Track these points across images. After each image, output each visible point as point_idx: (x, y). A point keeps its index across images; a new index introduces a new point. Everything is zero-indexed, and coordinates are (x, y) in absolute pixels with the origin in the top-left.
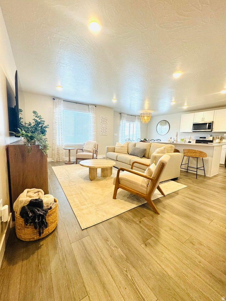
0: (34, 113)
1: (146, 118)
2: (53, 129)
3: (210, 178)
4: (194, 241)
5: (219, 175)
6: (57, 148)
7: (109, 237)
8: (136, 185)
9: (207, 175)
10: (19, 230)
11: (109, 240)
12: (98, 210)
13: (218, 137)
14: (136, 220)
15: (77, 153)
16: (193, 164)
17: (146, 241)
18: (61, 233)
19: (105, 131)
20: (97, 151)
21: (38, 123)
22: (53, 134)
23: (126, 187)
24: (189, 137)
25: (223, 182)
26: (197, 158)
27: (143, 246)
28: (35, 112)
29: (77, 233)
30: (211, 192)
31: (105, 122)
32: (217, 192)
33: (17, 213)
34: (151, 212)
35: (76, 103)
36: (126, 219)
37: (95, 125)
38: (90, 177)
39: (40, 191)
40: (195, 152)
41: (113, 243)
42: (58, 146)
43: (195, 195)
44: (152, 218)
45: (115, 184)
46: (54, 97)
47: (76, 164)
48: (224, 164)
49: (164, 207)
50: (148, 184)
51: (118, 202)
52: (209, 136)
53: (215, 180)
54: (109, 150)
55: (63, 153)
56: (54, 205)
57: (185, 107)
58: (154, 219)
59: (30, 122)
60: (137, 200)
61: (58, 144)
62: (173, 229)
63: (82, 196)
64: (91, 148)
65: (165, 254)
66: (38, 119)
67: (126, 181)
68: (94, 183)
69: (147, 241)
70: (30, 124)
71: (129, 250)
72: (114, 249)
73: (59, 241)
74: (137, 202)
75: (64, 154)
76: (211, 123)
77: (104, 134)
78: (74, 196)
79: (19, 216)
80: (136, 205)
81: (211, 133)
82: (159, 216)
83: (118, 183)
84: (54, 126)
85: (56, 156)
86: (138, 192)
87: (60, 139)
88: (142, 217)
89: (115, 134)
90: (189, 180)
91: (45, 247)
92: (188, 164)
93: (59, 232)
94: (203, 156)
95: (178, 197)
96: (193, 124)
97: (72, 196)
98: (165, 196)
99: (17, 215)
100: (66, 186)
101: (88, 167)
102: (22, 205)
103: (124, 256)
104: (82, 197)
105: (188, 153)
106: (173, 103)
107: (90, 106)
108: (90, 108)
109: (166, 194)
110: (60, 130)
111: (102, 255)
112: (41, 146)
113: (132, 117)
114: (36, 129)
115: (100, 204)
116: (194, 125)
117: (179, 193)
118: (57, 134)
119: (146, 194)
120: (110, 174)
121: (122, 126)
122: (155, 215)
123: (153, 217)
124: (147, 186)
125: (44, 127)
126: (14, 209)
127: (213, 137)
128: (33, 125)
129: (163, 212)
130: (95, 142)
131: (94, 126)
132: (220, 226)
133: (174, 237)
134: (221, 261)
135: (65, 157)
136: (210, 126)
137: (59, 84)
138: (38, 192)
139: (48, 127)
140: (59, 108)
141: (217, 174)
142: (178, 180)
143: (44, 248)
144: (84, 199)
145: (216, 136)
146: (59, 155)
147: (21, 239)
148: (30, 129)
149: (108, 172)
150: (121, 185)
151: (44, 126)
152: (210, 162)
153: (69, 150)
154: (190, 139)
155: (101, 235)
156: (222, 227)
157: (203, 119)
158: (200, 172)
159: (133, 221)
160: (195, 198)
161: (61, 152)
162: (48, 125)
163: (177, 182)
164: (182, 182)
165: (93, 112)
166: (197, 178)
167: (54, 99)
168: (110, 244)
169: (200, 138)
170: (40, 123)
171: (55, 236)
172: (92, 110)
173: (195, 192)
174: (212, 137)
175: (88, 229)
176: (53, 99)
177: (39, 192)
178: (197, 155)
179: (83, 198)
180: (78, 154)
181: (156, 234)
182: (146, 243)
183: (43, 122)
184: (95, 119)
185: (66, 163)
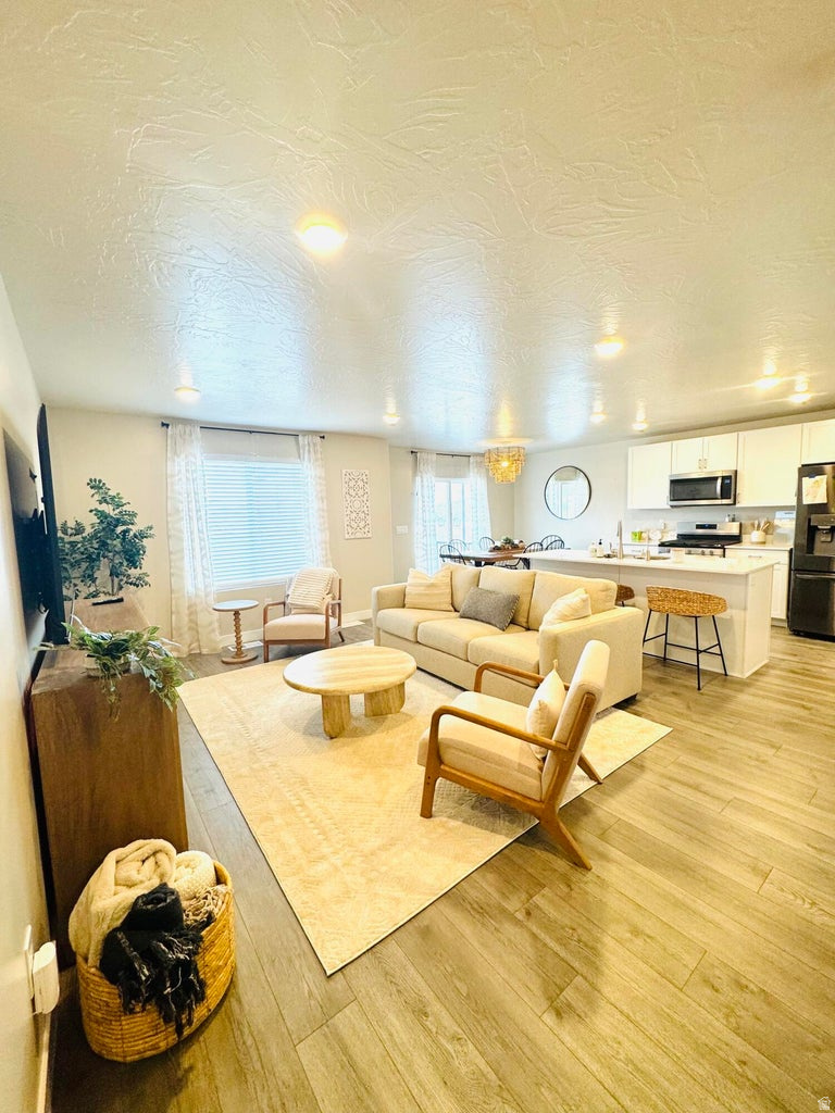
0: (92, 488)
1: (505, 464)
2: (169, 537)
3: (743, 685)
4: (717, 973)
5: (773, 668)
6: (187, 605)
7: (428, 995)
8: (500, 765)
9: (734, 673)
10: (97, 1022)
11: (428, 1010)
12: (373, 875)
13: (756, 522)
14: (514, 905)
15: (265, 622)
16: (683, 634)
17: (558, 995)
18: (253, 1003)
19: (362, 524)
20: (339, 604)
21: (108, 525)
22: (170, 553)
23: (464, 776)
24: (660, 524)
25: (787, 695)
26: (696, 617)
27: (549, 1018)
28: (96, 485)
29: (310, 993)
30: (752, 745)
31: (361, 492)
32: (773, 746)
33: (86, 960)
34: (561, 864)
35: (251, 432)
36: (475, 906)
37: (325, 508)
38: (327, 724)
39: (161, 851)
40: (686, 597)
41: (446, 1024)
42: (190, 598)
43: (700, 764)
44: (566, 890)
45: (425, 761)
46: (167, 418)
47: (267, 661)
48: (784, 617)
49: (603, 835)
50: (544, 759)
51: (441, 830)
52: (727, 520)
53: (761, 693)
54: (382, 602)
55: (211, 624)
56: (220, 903)
57: (640, 424)
58: (574, 894)
59: (78, 524)
60: (507, 812)
61: (189, 588)
62: (643, 933)
63: (308, 816)
64: (316, 595)
65: (627, 1044)
66: (107, 509)
67: (465, 752)
68: (344, 749)
69: (561, 997)
70: (79, 530)
71: (505, 1045)
72: (449, 1047)
73: (249, 1042)
74: (507, 823)
75: (216, 625)
76: (729, 477)
77: (359, 535)
78: (279, 821)
79: (98, 973)
80: (507, 835)
81: (731, 511)
82: (589, 876)
83: (435, 756)
84: (170, 526)
85: (187, 637)
86: (509, 794)
87: (199, 570)
88: (531, 892)
89: (400, 529)
90: (673, 700)
91: (202, 1077)
92: (666, 634)
93: (245, 999)
94: (714, 611)
95: (646, 781)
96: (669, 482)
97: (272, 819)
98: (599, 783)
99: (90, 968)
100: (241, 776)
101: (316, 692)
102: (105, 928)
103: (492, 1076)
104: (307, 820)
105: (663, 600)
106: (598, 418)
107: (300, 438)
108: (304, 446)
109: (602, 773)
110: (197, 540)
111: (412, 1084)
112: (154, 679)
113: (456, 460)
114: (103, 544)
115: (379, 849)
116: (673, 482)
117: (648, 763)
118: (186, 552)
119: (538, 798)
120: (397, 703)
121: (423, 497)
122: (576, 876)
123: (569, 886)
124: (541, 769)
125: (135, 536)
126: (73, 945)
127: (741, 525)
128: (89, 530)
129: (603, 856)
130: (331, 570)
131: (323, 510)
132: (792, 897)
133: (647, 963)
134: (807, 1049)
135: (221, 634)
136: (728, 486)
137: (186, 380)
138: (154, 854)
139: (152, 532)
140: (186, 457)
141: (766, 661)
142: (640, 701)
143: (198, 1083)
144: (316, 831)
145: (750, 518)
146: (197, 632)
147: (110, 1058)
148: (79, 545)
149: (390, 697)
150: (447, 769)
151: (134, 529)
152: (737, 628)
153: (237, 613)
154: (663, 532)
155: (399, 991)
156: (799, 902)
157: (703, 462)
158: (709, 664)
159: (503, 911)
160: (700, 780)
161: (203, 619)
162: (151, 528)
163: (636, 714)
164: (653, 712)
165: (316, 460)
166: (699, 689)
167: (167, 425)
168: (434, 1030)
169: (698, 527)
170: (118, 522)
171: (230, 1017)
172: (309, 451)
173: (697, 751)
174: (736, 524)
175: (348, 968)
176: (163, 424)
177: (159, 856)
178: (695, 608)
179: (312, 825)
180: (270, 623)
181: (586, 957)
182: (559, 1003)
183: (129, 515)
184: (324, 482)
185: (224, 659)
